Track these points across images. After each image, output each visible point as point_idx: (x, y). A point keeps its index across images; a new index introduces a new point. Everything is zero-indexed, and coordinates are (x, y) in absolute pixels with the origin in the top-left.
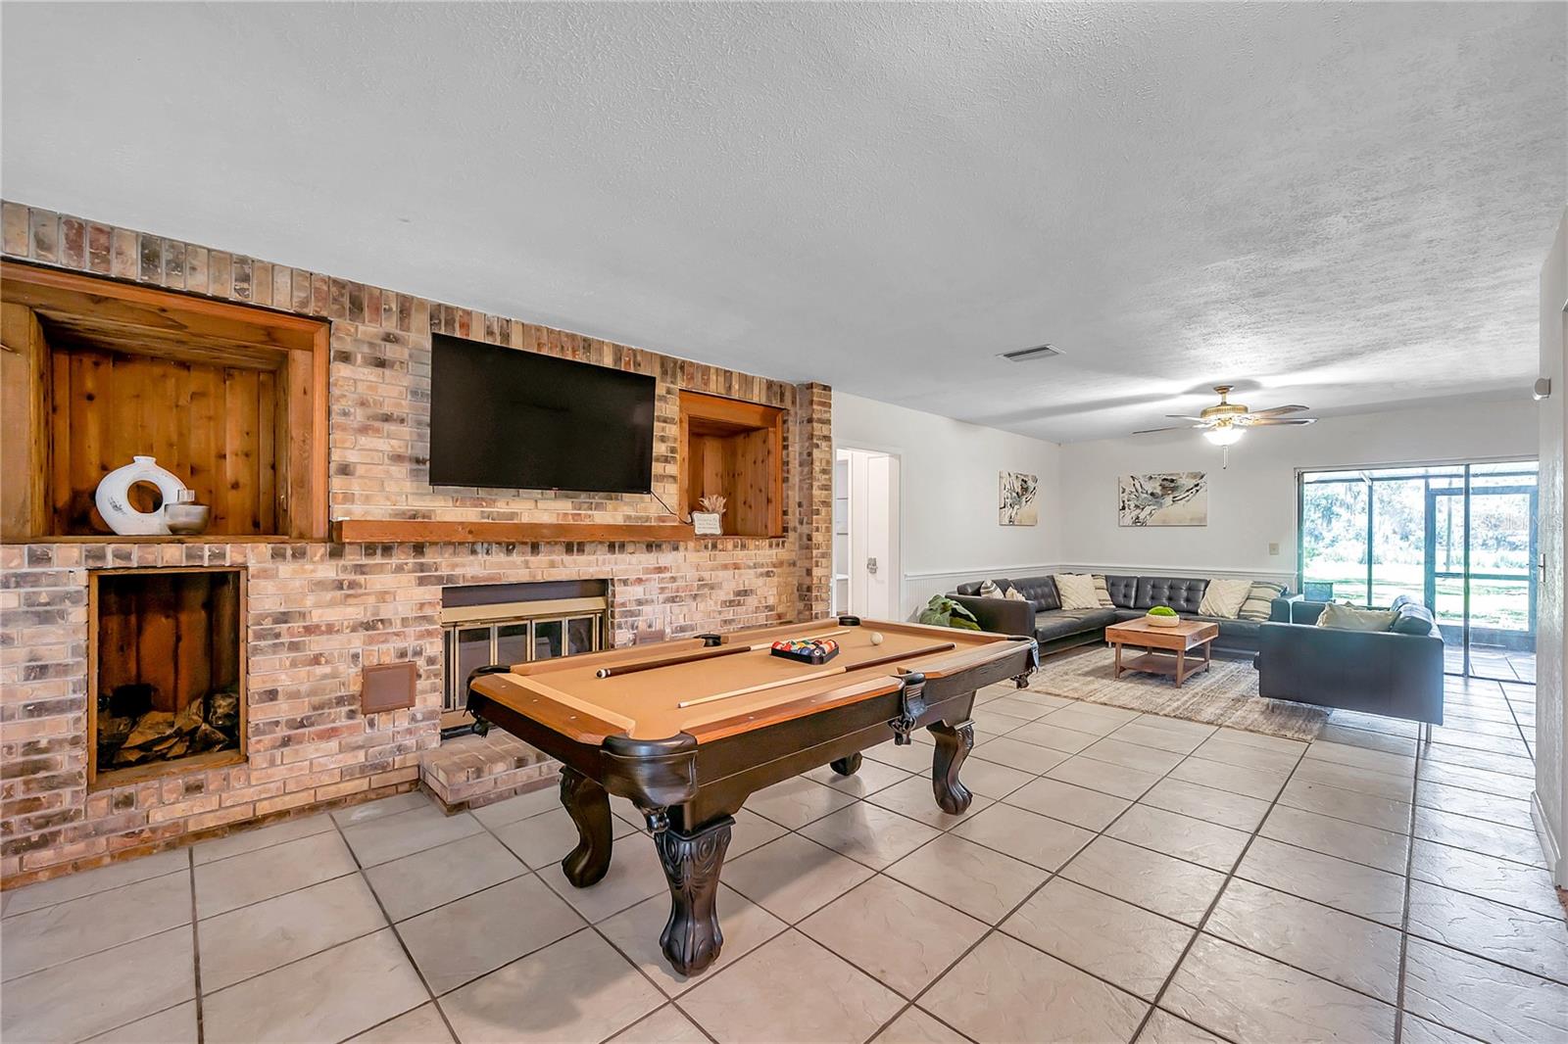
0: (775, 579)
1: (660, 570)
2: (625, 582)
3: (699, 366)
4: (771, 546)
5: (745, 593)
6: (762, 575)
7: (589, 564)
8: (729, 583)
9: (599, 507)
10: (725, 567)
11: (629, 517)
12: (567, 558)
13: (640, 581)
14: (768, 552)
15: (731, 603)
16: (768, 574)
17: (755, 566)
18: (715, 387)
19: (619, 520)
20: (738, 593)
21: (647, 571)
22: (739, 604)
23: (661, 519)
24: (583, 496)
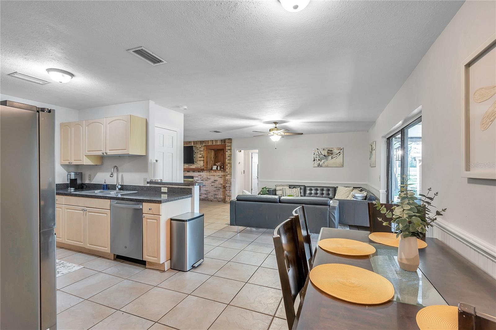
0: (223, 179)
1: (200, 175)
2: (195, 177)
3: (207, 141)
4: (222, 172)
5: (216, 181)
6: (219, 177)
7: (190, 174)
8: (213, 179)
9: (191, 166)
10: (212, 176)
11: (195, 167)
12: (187, 173)
13: (197, 177)
14: (221, 173)
15: (213, 182)
16: (221, 177)
17: (218, 176)
18: (210, 144)
19: (194, 168)
20: (214, 181)
21: (198, 175)
22: (215, 182)
23: (200, 167)
24: (190, 164)
